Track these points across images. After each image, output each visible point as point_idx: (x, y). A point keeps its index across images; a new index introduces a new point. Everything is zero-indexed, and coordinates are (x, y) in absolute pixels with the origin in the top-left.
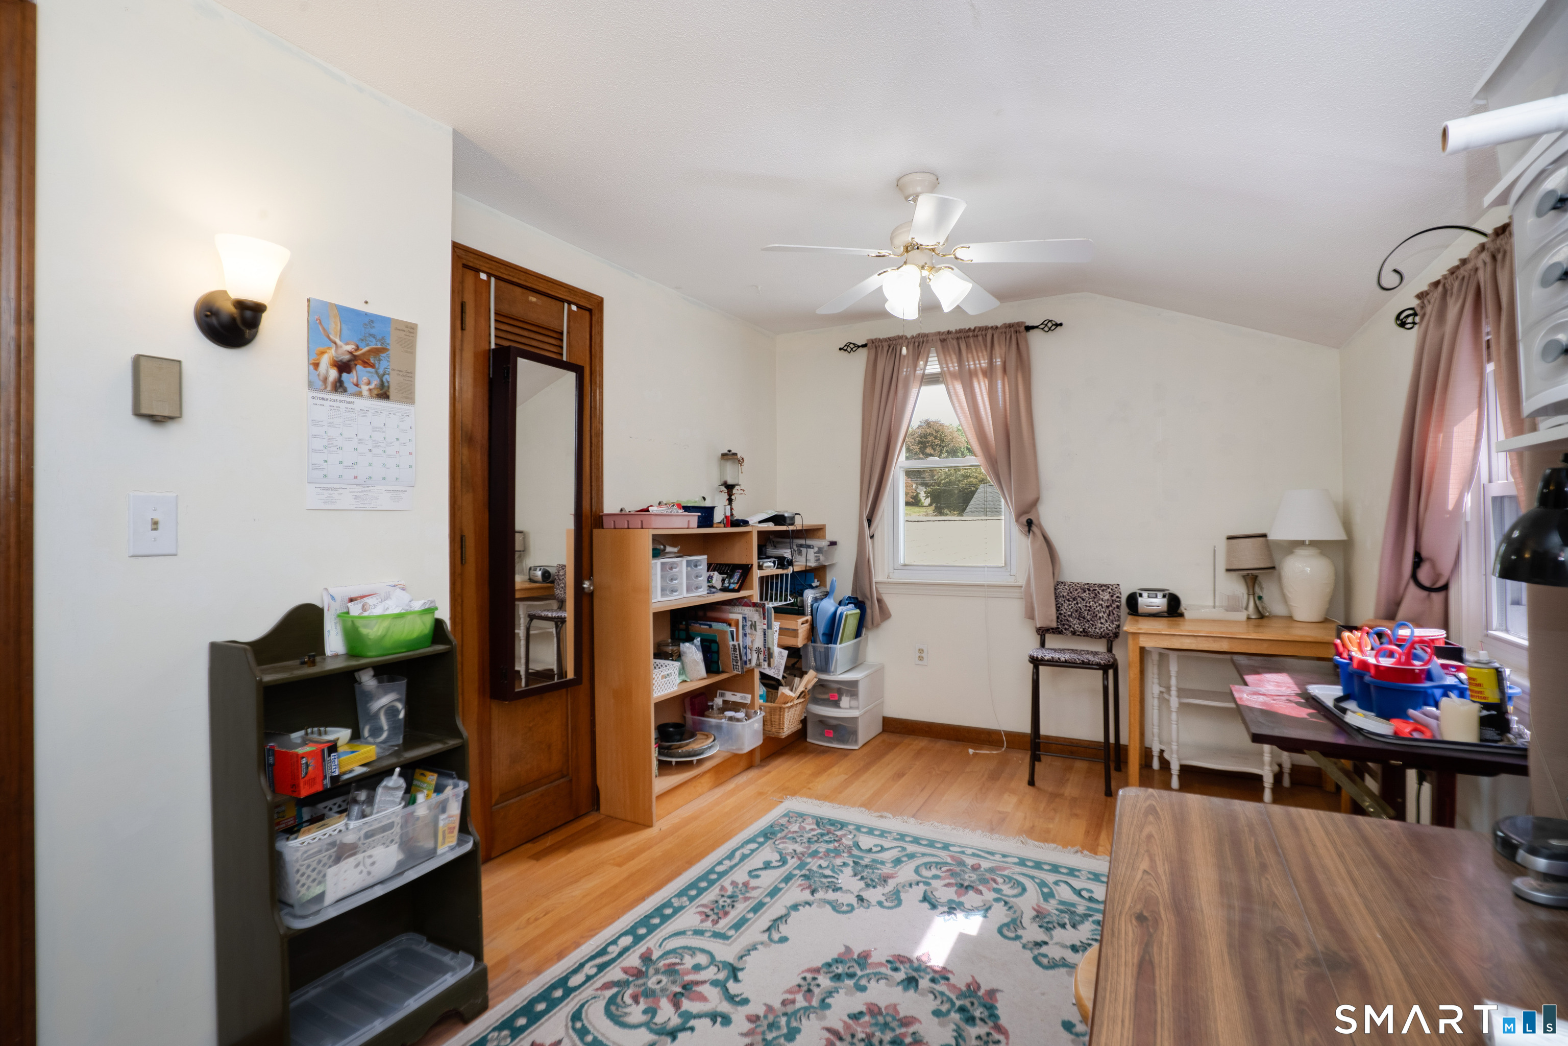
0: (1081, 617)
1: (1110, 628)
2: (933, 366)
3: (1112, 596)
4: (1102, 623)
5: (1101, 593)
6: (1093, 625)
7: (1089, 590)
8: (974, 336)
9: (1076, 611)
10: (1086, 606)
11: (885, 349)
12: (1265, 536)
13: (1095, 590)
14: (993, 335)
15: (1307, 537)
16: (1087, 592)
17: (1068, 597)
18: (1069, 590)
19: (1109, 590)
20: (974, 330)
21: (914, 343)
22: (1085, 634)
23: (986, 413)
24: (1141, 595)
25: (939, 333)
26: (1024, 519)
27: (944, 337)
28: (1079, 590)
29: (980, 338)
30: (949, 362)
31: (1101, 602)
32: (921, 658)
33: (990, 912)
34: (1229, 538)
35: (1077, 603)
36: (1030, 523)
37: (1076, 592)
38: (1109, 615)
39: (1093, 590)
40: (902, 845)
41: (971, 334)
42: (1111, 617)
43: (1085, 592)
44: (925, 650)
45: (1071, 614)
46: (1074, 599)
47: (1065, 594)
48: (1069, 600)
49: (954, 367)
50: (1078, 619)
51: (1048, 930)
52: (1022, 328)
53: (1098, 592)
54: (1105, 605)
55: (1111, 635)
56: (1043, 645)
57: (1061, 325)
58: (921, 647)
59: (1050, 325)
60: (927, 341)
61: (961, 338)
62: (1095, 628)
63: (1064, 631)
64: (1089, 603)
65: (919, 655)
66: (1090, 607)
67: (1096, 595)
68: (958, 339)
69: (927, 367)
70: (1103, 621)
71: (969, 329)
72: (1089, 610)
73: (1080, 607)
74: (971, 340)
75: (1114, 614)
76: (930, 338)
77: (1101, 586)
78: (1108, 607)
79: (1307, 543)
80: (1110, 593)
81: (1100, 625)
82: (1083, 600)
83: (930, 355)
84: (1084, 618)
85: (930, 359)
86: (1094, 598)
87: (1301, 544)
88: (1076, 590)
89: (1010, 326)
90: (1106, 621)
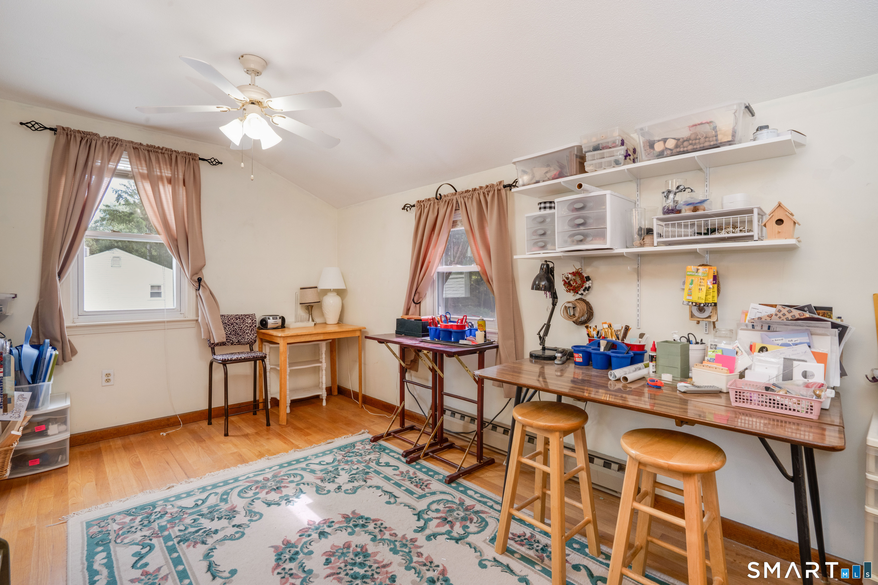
0: (236, 334)
1: (253, 338)
2: (124, 165)
3: (252, 321)
4: (248, 336)
5: (246, 319)
6: (243, 338)
7: (239, 318)
8: (162, 153)
9: (233, 331)
10: (239, 327)
11: (79, 139)
12: (316, 287)
13: (243, 318)
14: (177, 157)
15: (332, 288)
16: (239, 320)
17: (228, 323)
18: (228, 319)
19: (251, 317)
20: (162, 149)
21: (109, 143)
22: (239, 343)
23: (169, 207)
24: (269, 319)
25: (132, 142)
26: (196, 278)
27: (136, 146)
28: (234, 319)
29: (166, 156)
30: (139, 165)
31: (247, 324)
32: (108, 381)
33: (303, 490)
34: (301, 289)
35: (234, 326)
36: (200, 280)
37: (233, 320)
38: (251, 331)
39: (242, 318)
40: (214, 491)
41: (160, 151)
42: (252, 332)
43: (237, 319)
44: (112, 374)
45: (231, 333)
46: (232, 324)
47: (226, 322)
48: (229, 325)
49: (144, 171)
50: (235, 335)
51: (333, 481)
52: (197, 158)
53: (245, 319)
54: (249, 326)
55: (253, 341)
56: (214, 353)
57: (221, 163)
58: (108, 372)
59: (214, 163)
60: (121, 145)
61: (151, 151)
62: (245, 339)
63: (227, 343)
64: (241, 325)
65: (107, 378)
66: (241, 328)
67: (244, 321)
68: (148, 151)
69: (119, 164)
70: (248, 335)
71: (159, 147)
72: (241, 330)
73: (236, 329)
74: (160, 156)
75: (254, 330)
76: (124, 144)
77: (246, 316)
78: (250, 327)
79: (332, 290)
80: (251, 319)
81: (247, 337)
82: (237, 324)
83: (123, 156)
84: (238, 334)
85: (122, 159)
86: (243, 322)
87: (330, 290)
88: (232, 319)
89: (190, 154)
90: (250, 334)
